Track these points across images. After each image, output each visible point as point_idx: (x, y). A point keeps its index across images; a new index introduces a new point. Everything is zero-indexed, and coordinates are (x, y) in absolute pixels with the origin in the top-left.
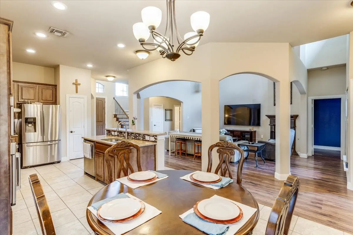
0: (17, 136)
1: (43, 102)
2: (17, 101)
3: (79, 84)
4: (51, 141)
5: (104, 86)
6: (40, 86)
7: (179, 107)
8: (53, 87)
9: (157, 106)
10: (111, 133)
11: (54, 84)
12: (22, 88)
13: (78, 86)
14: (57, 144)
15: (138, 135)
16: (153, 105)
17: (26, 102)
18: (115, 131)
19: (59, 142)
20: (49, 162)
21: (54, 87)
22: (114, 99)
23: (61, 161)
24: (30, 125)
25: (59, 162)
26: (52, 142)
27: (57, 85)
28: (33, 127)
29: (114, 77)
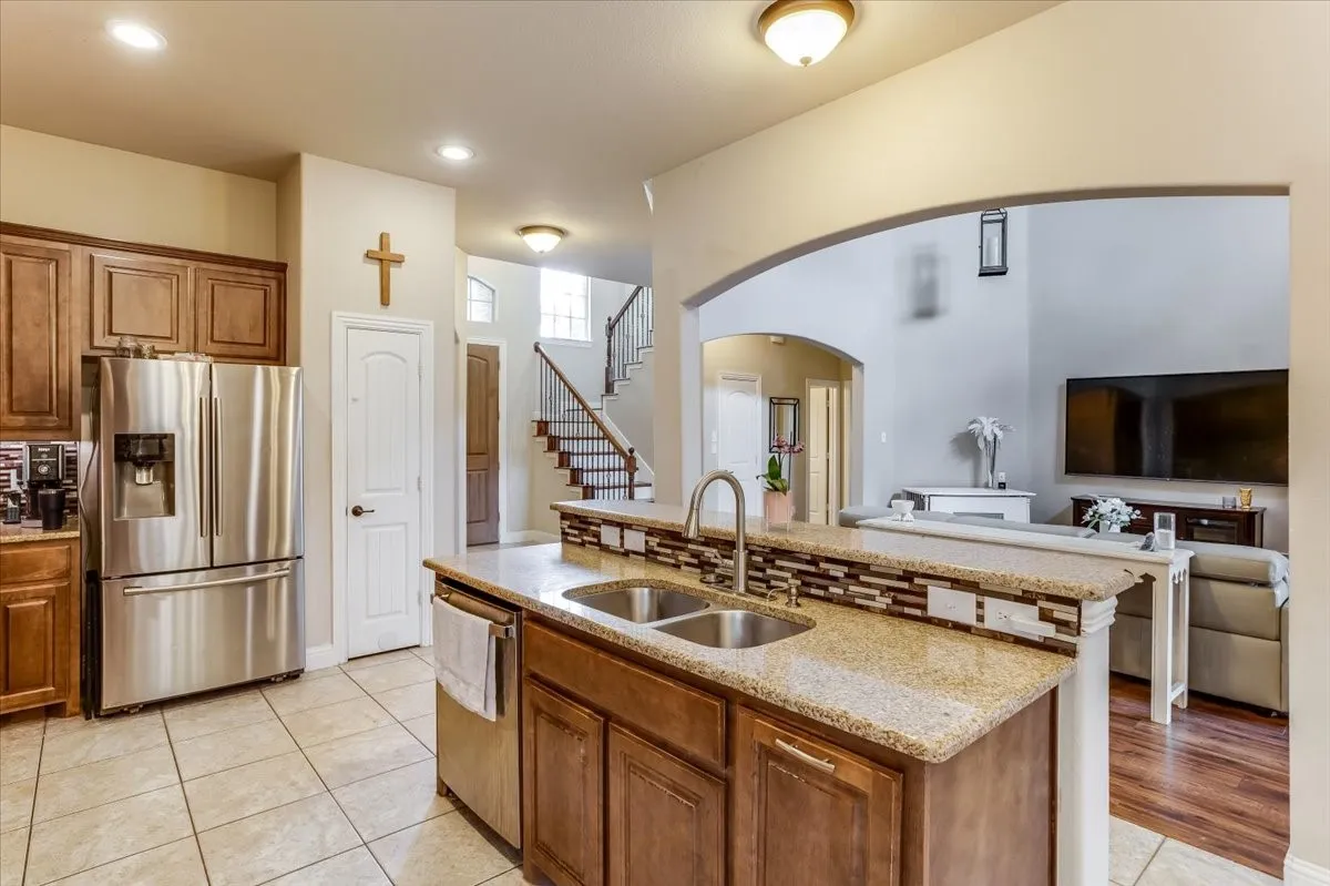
0: (75, 538)
1: (217, 352)
2: (87, 343)
3: (399, 260)
4: (262, 563)
5: (494, 291)
6: (204, 265)
7: (824, 389)
8: (267, 273)
9: (739, 381)
10: (597, 535)
11: (273, 258)
12: (110, 274)
13: (394, 271)
14: (284, 579)
15: (838, 571)
16: (720, 377)
17: (128, 349)
18: (623, 525)
19: (294, 567)
20: (249, 677)
21: (272, 274)
22: (537, 349)
23: (302, 671)
24: (142, 476)
25: (293, 676)
26: (265, 570)
27: (286, 265)
28: (159, 484)
29: (561, 232)
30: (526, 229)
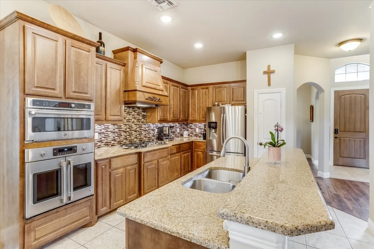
2: (212, 104)
3: (273, 72)
12: (216, 90)
13: (272, 75)
24: (214, 130)
29: (361, 40)
30: (341, 44)
